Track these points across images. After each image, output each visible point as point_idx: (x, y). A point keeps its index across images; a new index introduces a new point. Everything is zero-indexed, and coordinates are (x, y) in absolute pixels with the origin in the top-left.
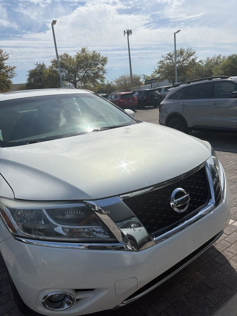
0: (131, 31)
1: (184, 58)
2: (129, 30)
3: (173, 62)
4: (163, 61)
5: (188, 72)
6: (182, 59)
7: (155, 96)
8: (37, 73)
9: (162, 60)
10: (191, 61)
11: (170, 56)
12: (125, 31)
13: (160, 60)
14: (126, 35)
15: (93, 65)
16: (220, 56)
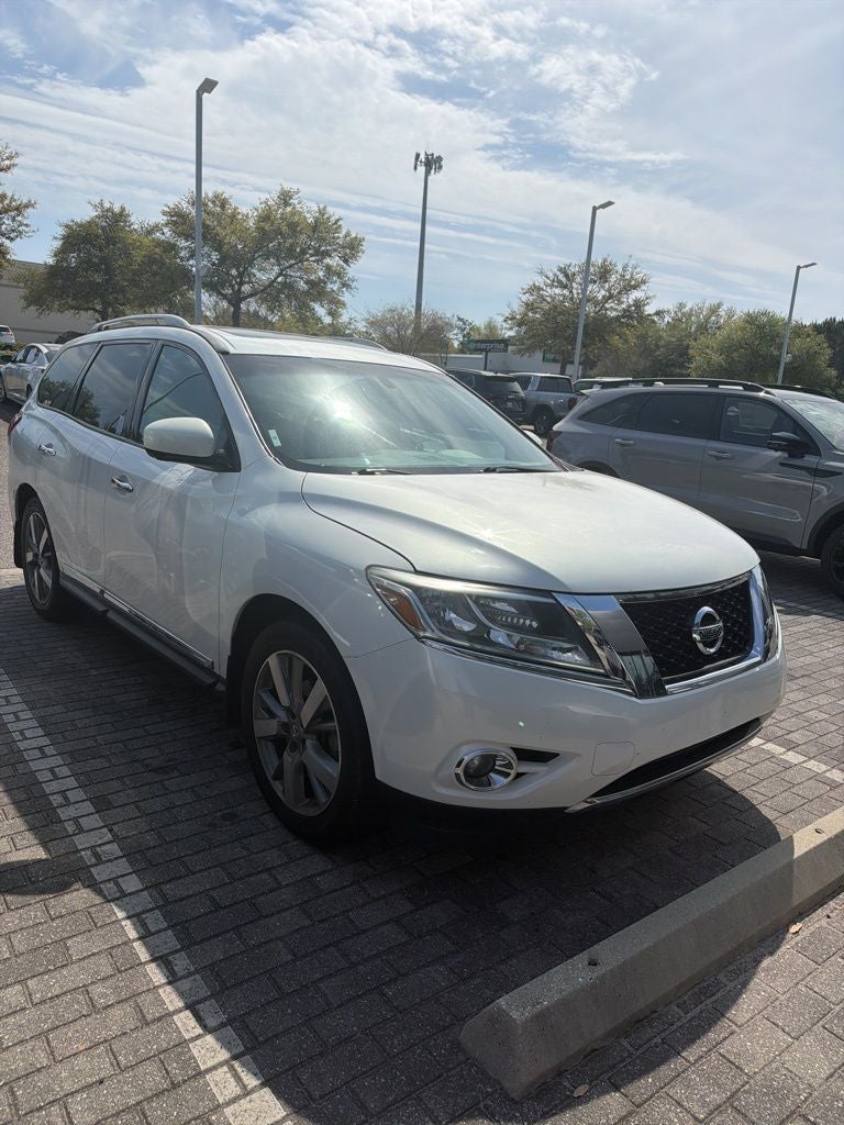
0: (440, 159)
1: (609, 290)
2: (432, 155)
3: (572, 299)
4: (539, 289)
5: (616, 340)
6: (603, 293)
7: (509, 400)
8: (97, 236)
9: (537, 284)
10: (629, 306)
11: (566, 276)
12: (418, 156)
13: (531, 283)
14: (422, 169)
15: (312, 255)
16: (719, 305)
